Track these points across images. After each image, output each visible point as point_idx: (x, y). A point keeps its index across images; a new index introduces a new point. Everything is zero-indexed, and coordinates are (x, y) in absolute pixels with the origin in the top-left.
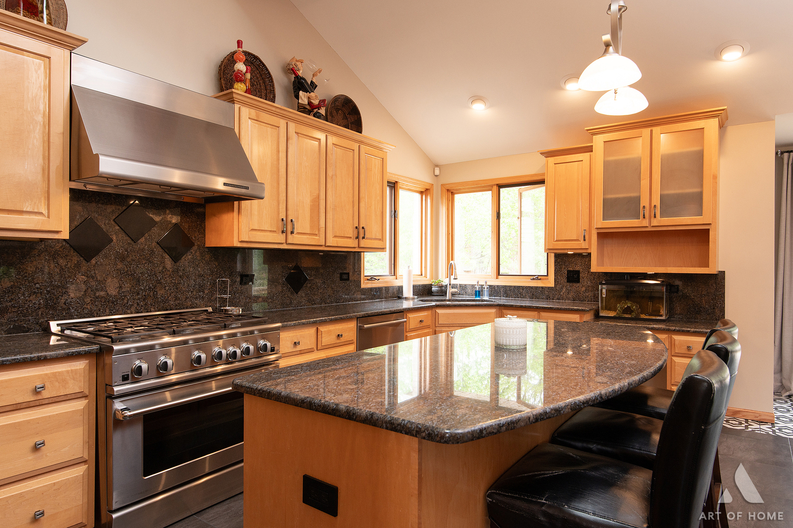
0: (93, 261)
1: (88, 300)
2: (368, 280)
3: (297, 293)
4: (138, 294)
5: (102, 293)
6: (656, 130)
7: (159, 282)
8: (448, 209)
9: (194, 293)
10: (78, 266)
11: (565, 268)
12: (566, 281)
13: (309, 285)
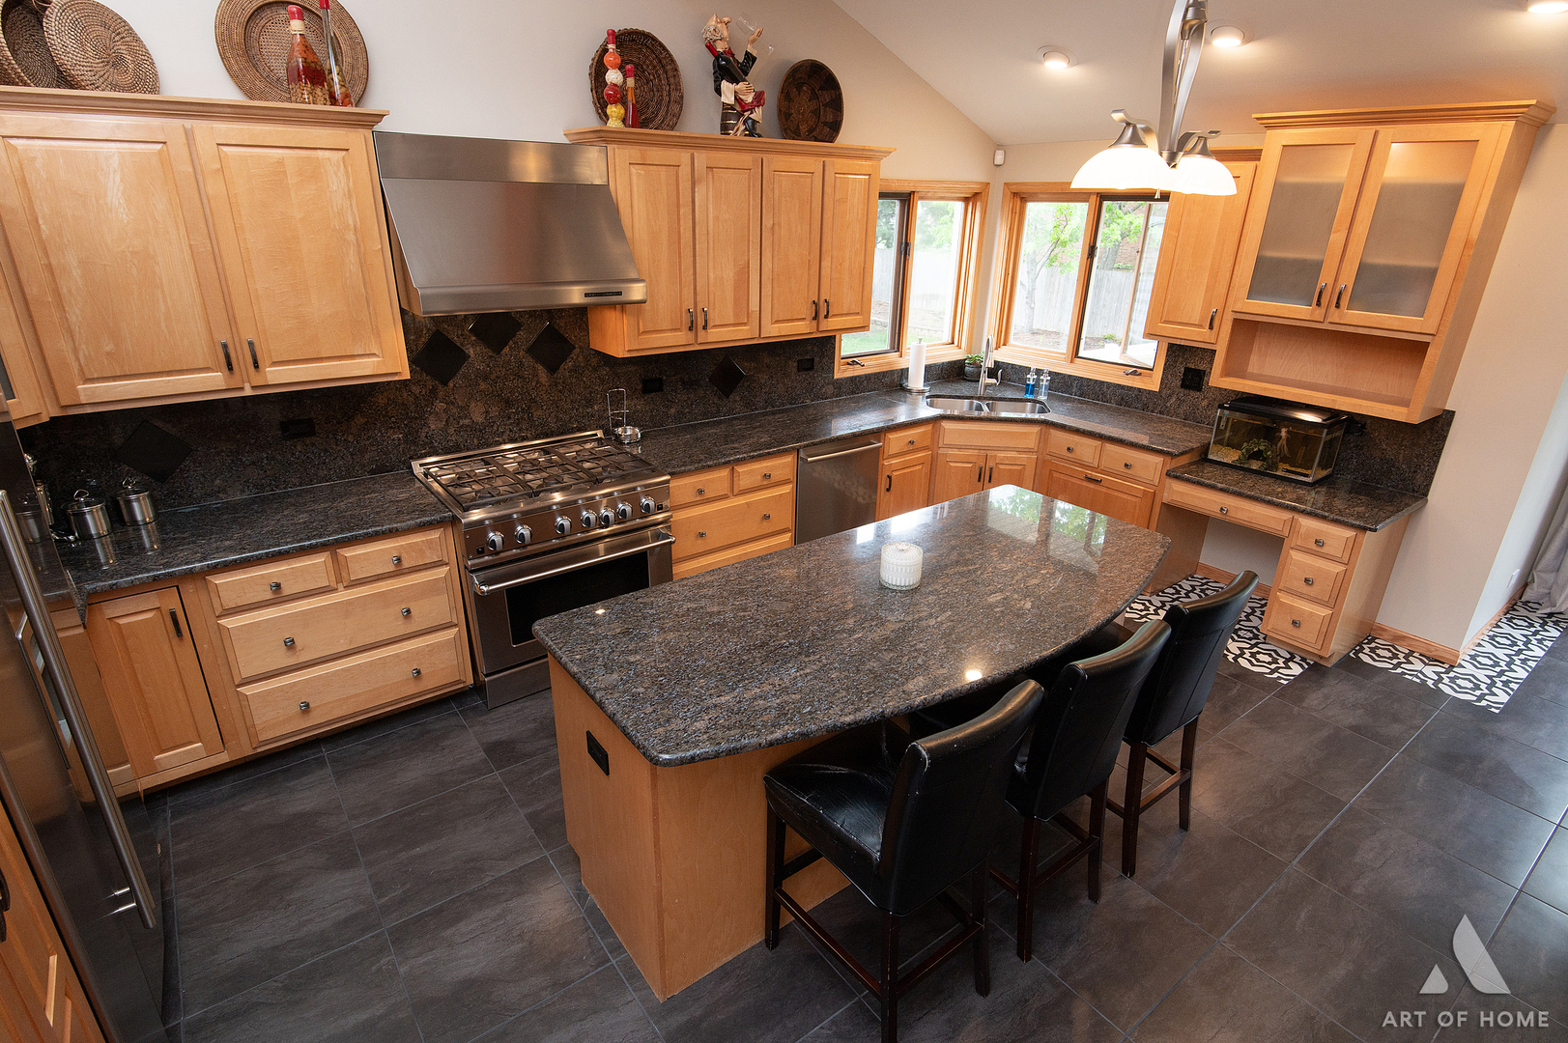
0: (451, 384)
1: (451, 431)
2: (848, 364)
3: (728, 397)
4: (509, 418)
5: (467, 421)
6: (1386, 131)
7: (533, 401)
8: (1011, 230)
9: (581, 410)
10: (434, 391)
11: (1182, 363)
12: (1179, 383)
13: (746, 384)
